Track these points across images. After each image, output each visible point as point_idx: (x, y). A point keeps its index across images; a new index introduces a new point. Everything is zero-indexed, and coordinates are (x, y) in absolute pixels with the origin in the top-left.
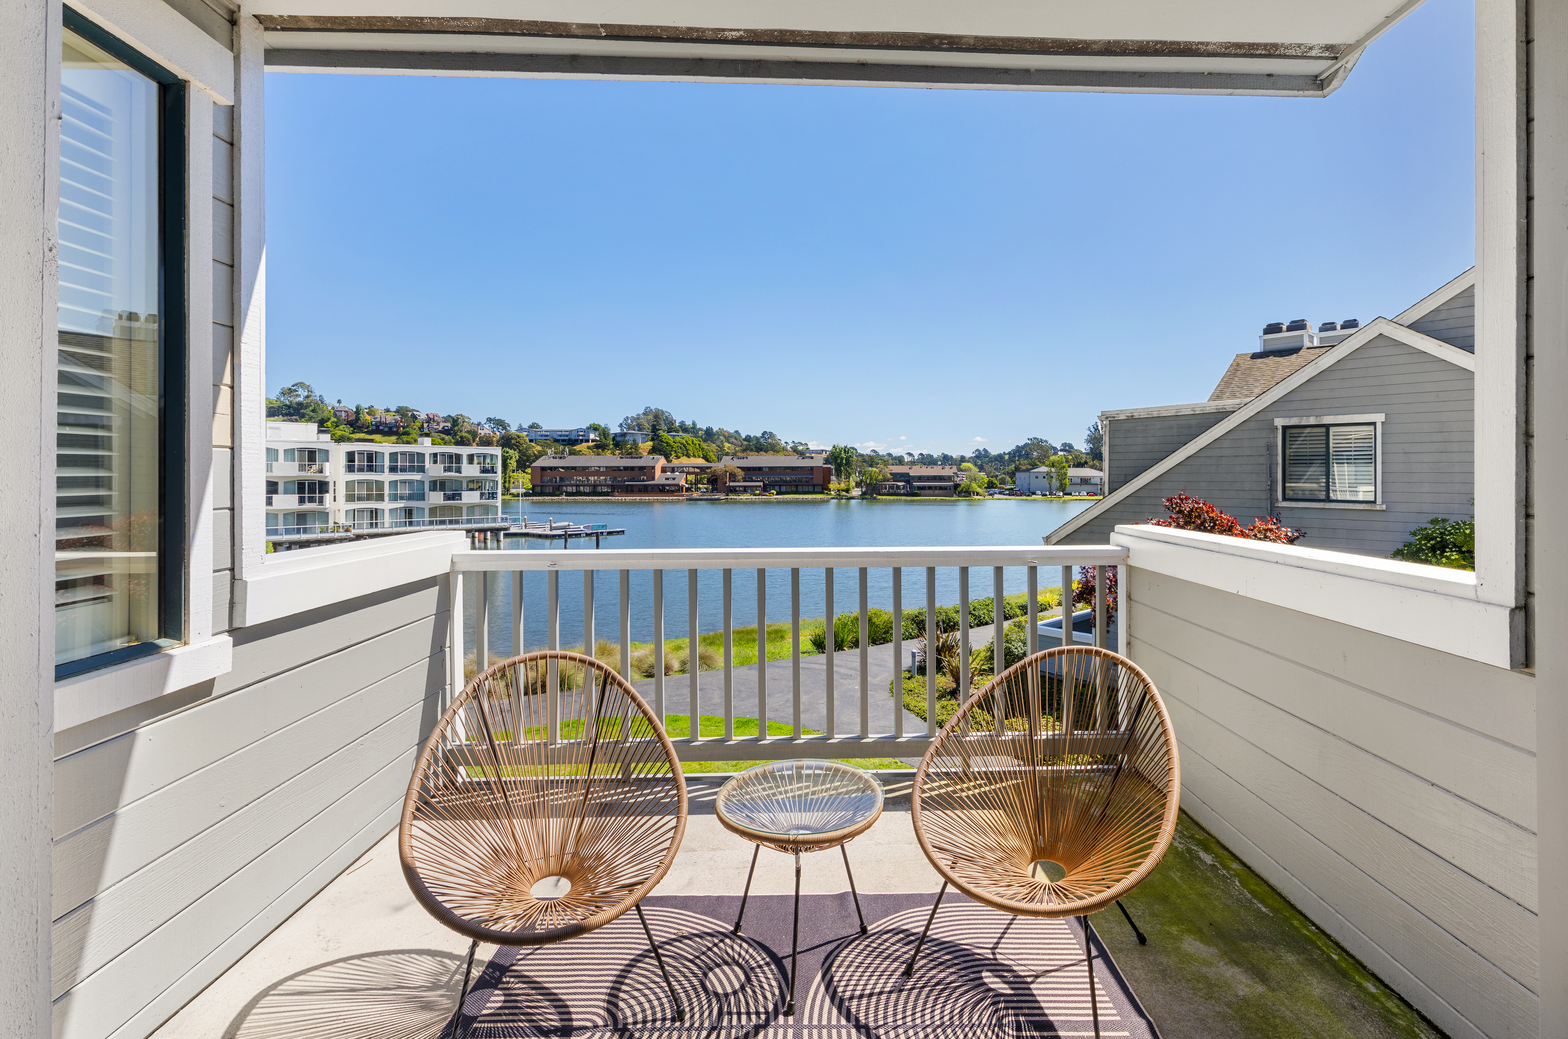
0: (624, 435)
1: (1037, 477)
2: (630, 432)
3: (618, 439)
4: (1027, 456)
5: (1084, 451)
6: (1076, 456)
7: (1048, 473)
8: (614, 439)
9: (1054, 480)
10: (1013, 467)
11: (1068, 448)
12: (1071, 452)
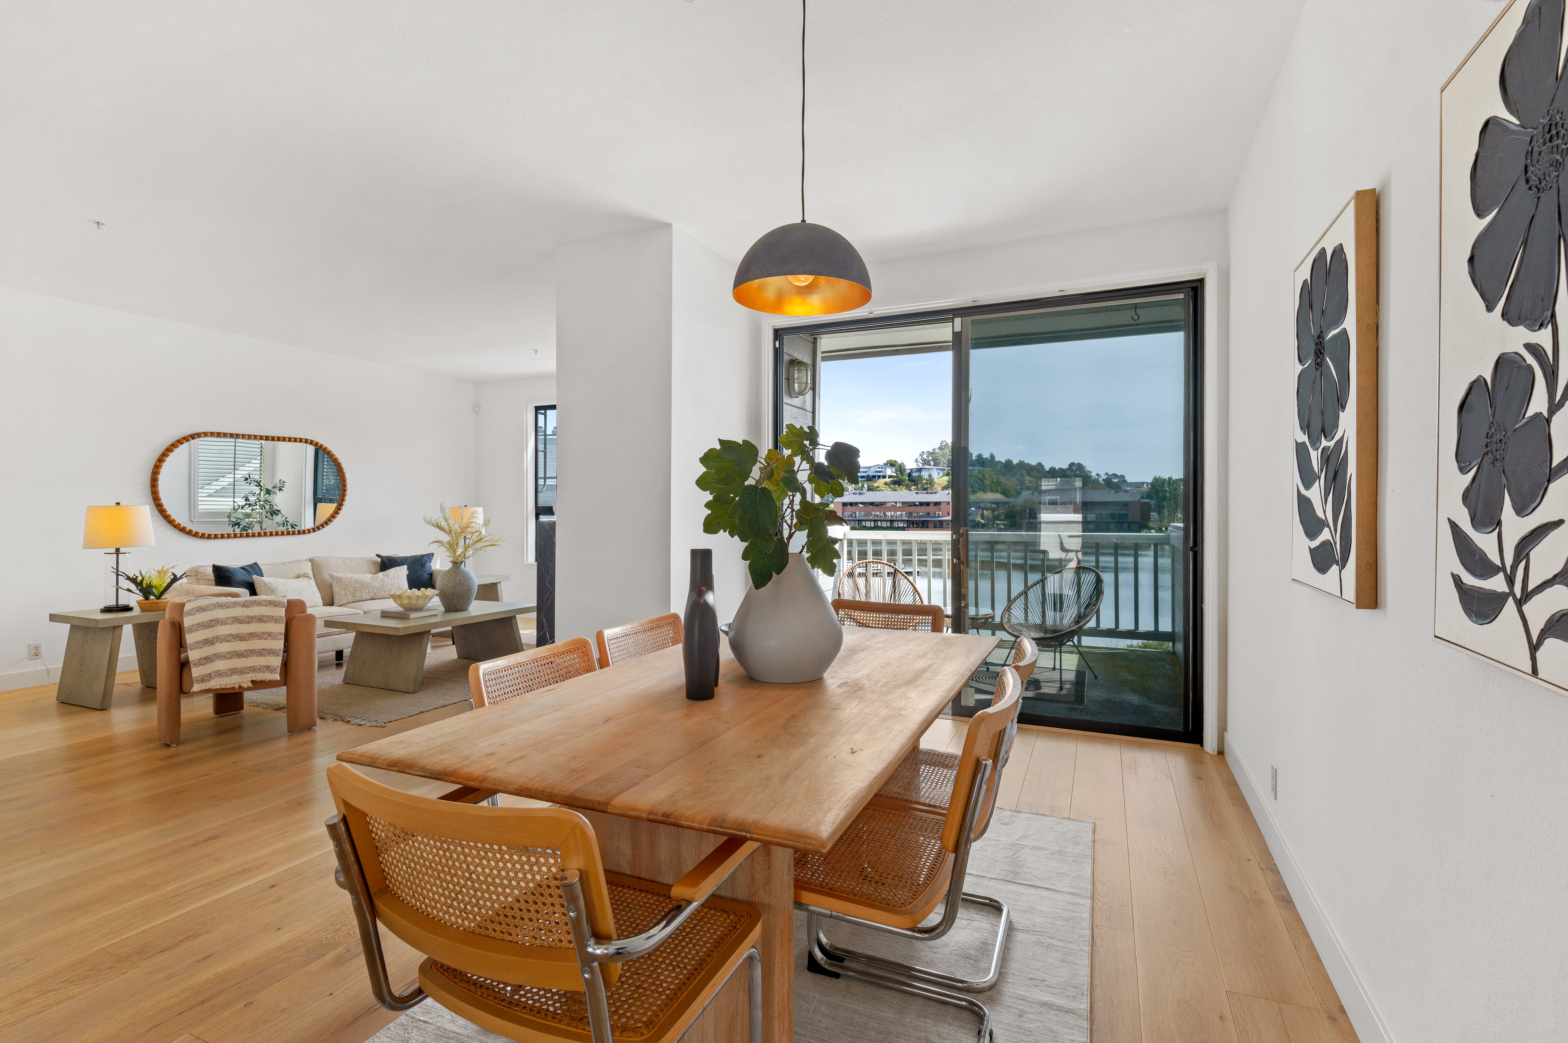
0: (920, 470)
2: (925, 467)
3: (914, 474)
8: (910, 475)
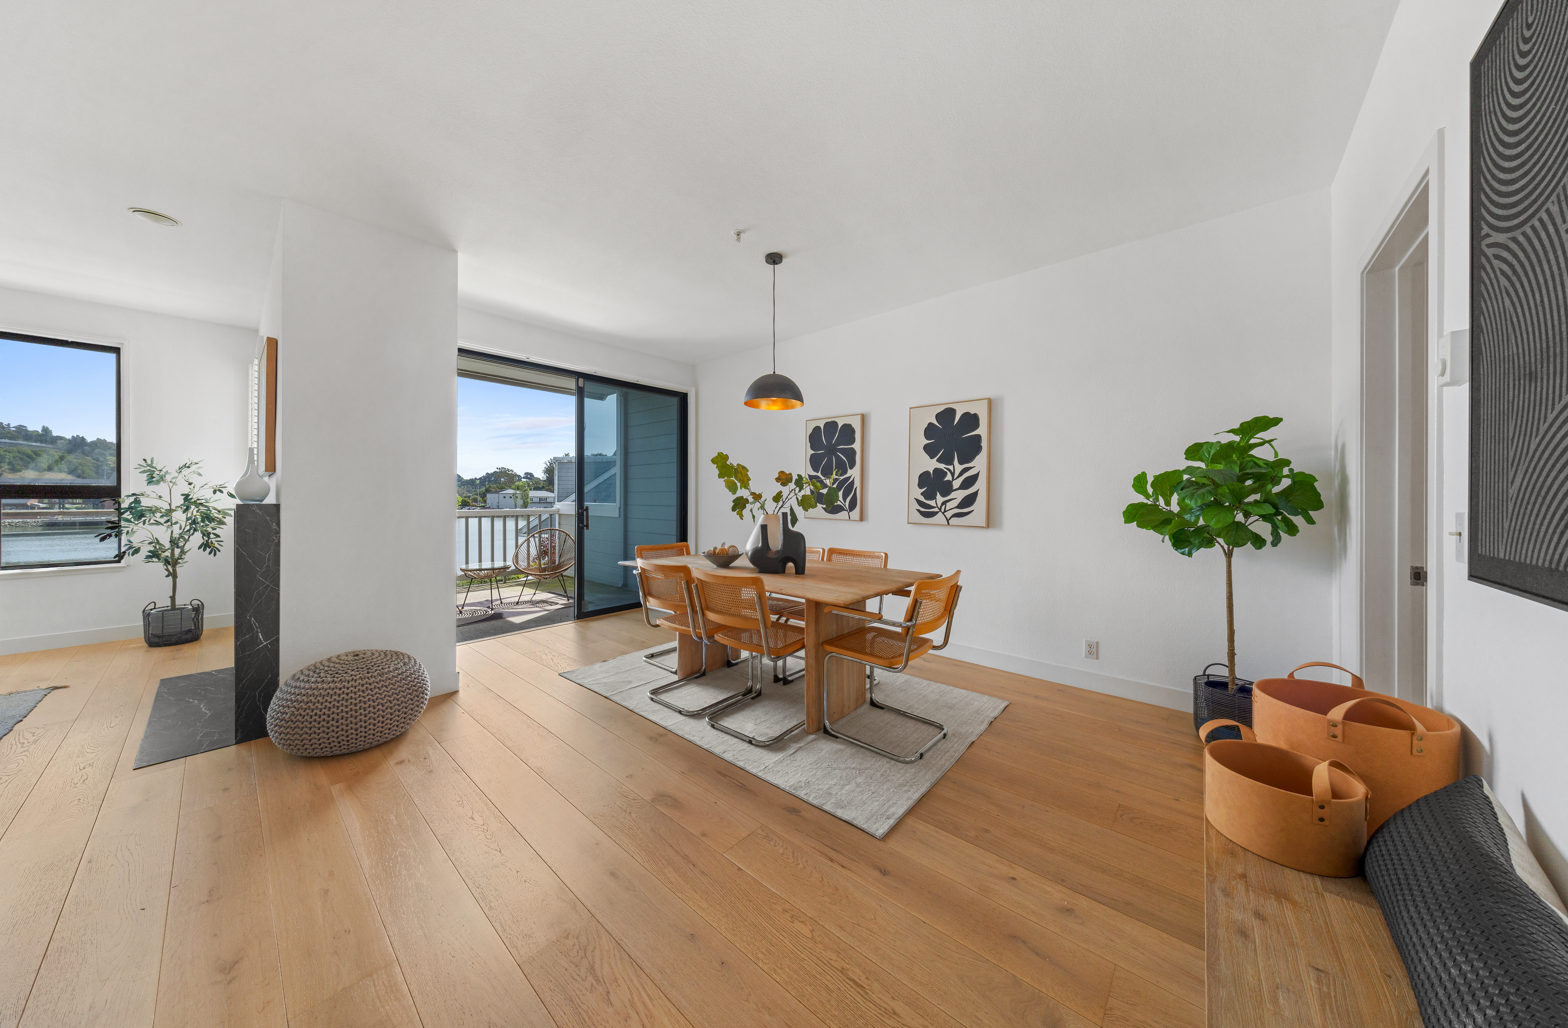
1: (505, 497)
4: (496, 481)
5: (542, 479)
6: (535, 482)
7: (514, 494)
9: (518, 499)
10: (483, 489)
11: (529, 476)
12: (531, 479)
